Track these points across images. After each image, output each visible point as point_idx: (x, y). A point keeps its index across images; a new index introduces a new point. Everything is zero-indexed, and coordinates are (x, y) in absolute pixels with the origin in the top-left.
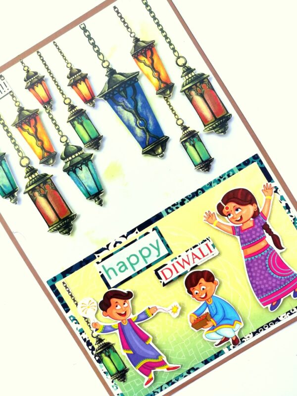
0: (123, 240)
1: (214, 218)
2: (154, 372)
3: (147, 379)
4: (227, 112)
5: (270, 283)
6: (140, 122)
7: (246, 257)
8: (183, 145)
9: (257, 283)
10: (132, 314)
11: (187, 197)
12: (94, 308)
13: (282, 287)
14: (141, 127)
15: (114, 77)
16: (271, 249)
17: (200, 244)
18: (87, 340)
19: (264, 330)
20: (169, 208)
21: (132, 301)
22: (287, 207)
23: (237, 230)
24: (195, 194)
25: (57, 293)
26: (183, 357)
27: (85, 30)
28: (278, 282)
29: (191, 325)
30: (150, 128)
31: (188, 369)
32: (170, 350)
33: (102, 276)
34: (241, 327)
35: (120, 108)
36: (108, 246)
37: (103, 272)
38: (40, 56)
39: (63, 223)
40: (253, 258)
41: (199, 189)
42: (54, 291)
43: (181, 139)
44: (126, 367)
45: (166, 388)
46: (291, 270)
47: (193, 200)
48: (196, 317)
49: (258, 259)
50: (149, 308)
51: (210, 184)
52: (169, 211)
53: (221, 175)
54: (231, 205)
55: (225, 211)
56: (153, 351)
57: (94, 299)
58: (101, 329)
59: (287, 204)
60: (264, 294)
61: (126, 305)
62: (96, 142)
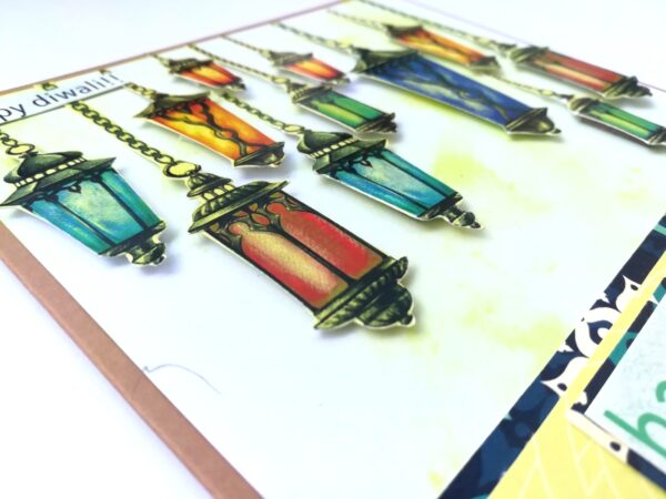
0: (604, 314)
6: (468, 94)
8: (588, 114)
15: (372, 55)
33: (635, 461)
35: (409, 82)
36: (571, 340)
37: (629, 443)
39: (367, 290)
43: (574, 108)
62: (383, 123)
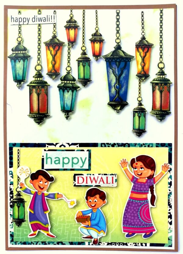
0: (67, 146)
1: (126, 165)
2: (39, 231)
3: (32, 232)
4: (170, 110)
5: (135, 221)
6: (118, 85)
7: (130, 198)
8: (134, 113)
9: (128, 216)
10: (46, 191)
11: (118, 144)
12: (27, 174)
13: (140, 227)
14: (116, 89)
15: (118, 51)
16: (147, 202)
17: (109, 175)
18: (12, 190)
19: (115, 245)
20: (104, 144)
21: (51, 183)
22: (170, 184)
23: (135, 180)
24: (123, 145)
25: (11, 153)
26: (60, 233)
27: (118, 14)
28: (140, 223)
29: (76, 217)
30: (121, 92)
31: (59, 241)
32: (55, 224)
33: (43, 159)
34: (104, 235)
35: (111, 71)
36: (57, 144)
37: (45, 157)
38: (84, 14)
39: (39, 116)
40: (134, 201)
41: (127, 144)
42: (10, 151)
43: (134, 109)
44: (24, 219)
45: (40, 244)
46: (151, 221)
47: (120, 148)
48: (82, 215)
49: (136, 203)
50: (58, 194)
51: (135, 145)
52: (103, 145)
53: (144, 143)
54: (140, 164)
55: (134, 165)
56: (45, 219)
57: (30, 169)
58: (23, 189)
59: (171, 182)
60: (128, 225)
61: (46, 184)
62: (86, 82)
